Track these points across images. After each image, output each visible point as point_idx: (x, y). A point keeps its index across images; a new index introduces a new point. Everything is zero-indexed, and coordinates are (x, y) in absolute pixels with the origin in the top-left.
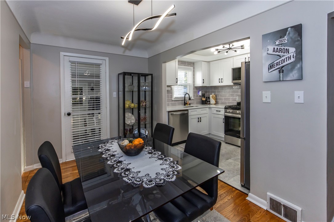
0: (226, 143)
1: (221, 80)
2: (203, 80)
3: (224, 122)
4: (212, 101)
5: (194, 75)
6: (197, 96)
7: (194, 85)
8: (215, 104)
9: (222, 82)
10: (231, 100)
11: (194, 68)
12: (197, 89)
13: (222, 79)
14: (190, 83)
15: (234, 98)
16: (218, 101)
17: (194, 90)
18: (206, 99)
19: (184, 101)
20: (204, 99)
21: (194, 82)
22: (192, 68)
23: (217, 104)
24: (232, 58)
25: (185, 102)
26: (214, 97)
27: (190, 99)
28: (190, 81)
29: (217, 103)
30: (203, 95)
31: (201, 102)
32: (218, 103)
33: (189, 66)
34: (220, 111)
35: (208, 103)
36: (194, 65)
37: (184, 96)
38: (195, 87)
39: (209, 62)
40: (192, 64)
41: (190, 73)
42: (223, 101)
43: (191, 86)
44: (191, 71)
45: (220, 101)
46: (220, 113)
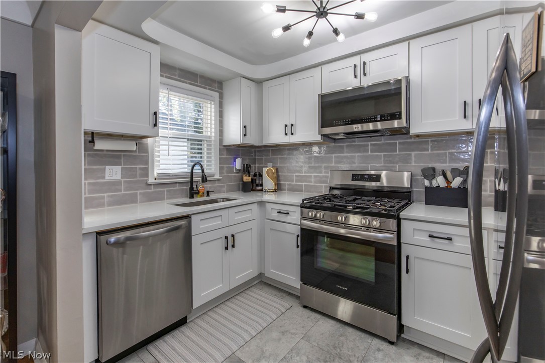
0: (305, 307)
1: (289, 129)
2: (245, 127)
3: (298, 246)
4: (269, 183)
5: (221, 115)
6: (230, 171)
7: (221, 141)
8: (275, 191)
9: (292, 134)
10: (313, 180)
11: (221, 97)
12: (231, 151)
13: (292, 125)
14: (209, 134)
15: (321, 175)
16: (281, 182)
17: (220, 154)
18: (252, 179)
19: (190, 184)
20: (247, 179)
21: (221, 132)
22: (217, 95)
23: (279, 192)
24: (320, 67)
25: (192, 188)
26: (273, 173)
27: (204, 180)
28: (210, 130)
29: (278, 188)
30: (246, 169)
31: (241, 186)
32: (283, 187)
33: (206, 88)
34: (288, 213)
35: (257, 188)
36: (222, 89)
37: (190, 171)
38: (224, 146)
39: (259, 83)
40: (216, 85)
41: (211, 108)
42: (293, 182)
43: (213, 143)
44: (212, 103)
45: (286, 183)
46: (288, 218)
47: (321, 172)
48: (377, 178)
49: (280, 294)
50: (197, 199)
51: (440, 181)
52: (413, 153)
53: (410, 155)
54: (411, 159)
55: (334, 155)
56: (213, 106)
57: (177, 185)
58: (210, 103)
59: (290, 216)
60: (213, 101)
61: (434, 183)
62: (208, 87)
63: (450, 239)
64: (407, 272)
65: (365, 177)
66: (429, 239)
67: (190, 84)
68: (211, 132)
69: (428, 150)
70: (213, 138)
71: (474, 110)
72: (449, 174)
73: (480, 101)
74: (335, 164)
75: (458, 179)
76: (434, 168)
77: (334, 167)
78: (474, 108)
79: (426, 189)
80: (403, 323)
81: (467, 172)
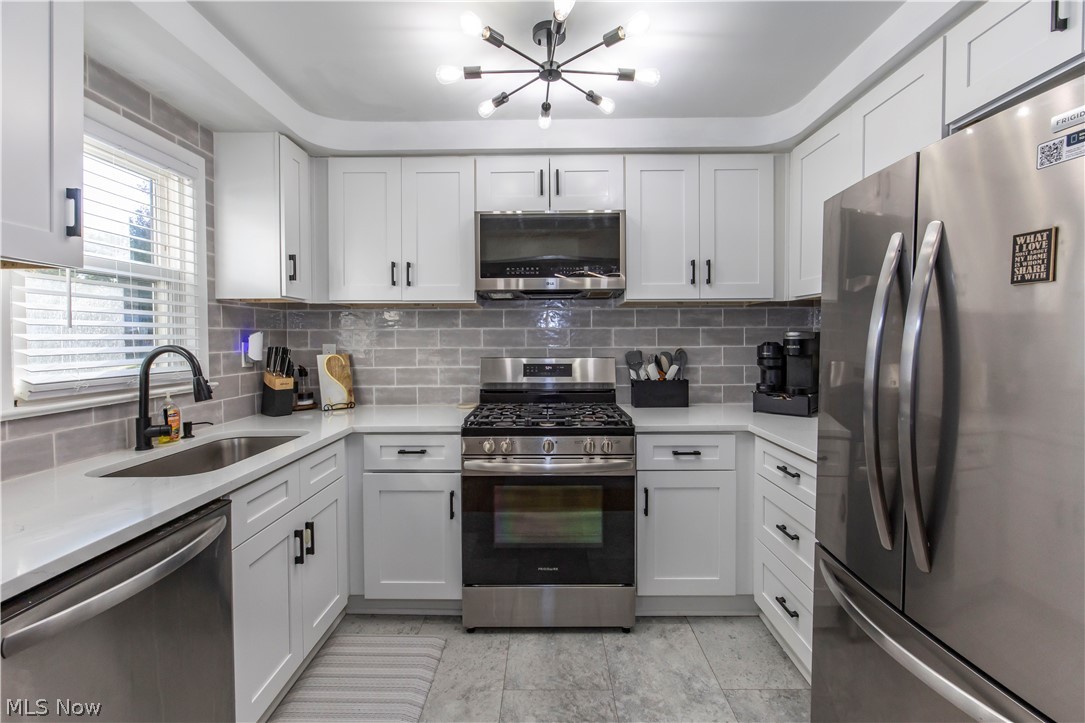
0: (471, 631)
1: (401, 272)
2: (292, 257)
4: (333, 390)
5: (211, 218)
6: (234, 366)
7: (212, 286)
8: (350, 406)
9: (409, 284)
11: (211, 171)
12: (238, 315)
13: (409, 265)
14: (175, 266)
15: (456, 367)
16: (362, 386)
17: (211, 323)
18: (296, 384)
19: (136, 408)
20: (281, 383)
21: (212, 264)
24: (471, 159)
25: (144, 420)
26: (343, 367)
27: (202, 392)
28: (178, 253)
29: (356, 400)
30: (279, 358)
31: (257, 403)
32: (367, 397)
33: (172, 139)
34: (423, 452)
35: (300, 403)
36: (211, 150)
37: (137, 371)
38: (219, 301)
39: (317, 156)
40: (198, 136)
41: (181, 193)
42: (393, 384)
43: (189, 290)
44: (186, 182)
45: (374, 387)
46: (424, 462)
47: (455, 362)
48: (567, 370)
49: (407, 627)
50: (162, 450)
51: (651, 371)
52: (613, 329)
53: (609, 331)
54: (609, 338)
55: (482, 329)
56: (188, 191)
57: (93, 414)
58: (180, 182)
59: (430, 456)
60: (190, 177)
61: (643, 376)
62: (177, 137)
63: (697, 453)
64: (646, 512)
65: (547, 368)
66: (671, 458)
67: (126, 115)
68: (183, 261)
69: (632, 325)
70: (190, 279)
71: (702, 274)
72: (664, 360)
73: (709, 263)
74: (485, 345)
75: (674, 368)
76: (640, 353)
77: (482, 351)
78: (702, 271)
79: (635, 383)
80: (639, 594)
81: (680, 357)
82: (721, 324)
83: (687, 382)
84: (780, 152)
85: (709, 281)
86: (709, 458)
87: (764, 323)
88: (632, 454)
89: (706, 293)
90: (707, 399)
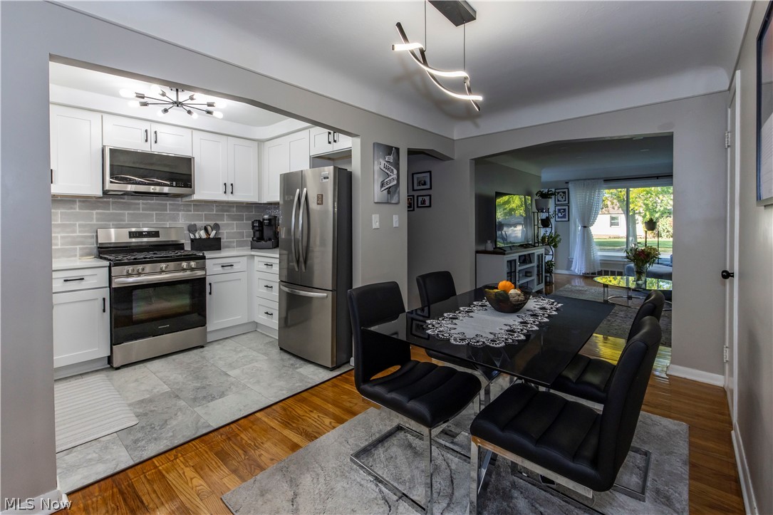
0: (118, 369)
3: (105, 311)
9: (52, 182)
10: (59, 242)
15: (74, 235)
34: (83, 279)
46: (83, 285)
47: (75, 232)
48: (156, 234)
51: (203, 234)
52: (181, 213)
53: (178, 214)
55: (95, 211)
59: (87, 281)
61: (197, 237)
63: (232, 265)
64: (210, 293)
65: (144, 233)
66: (221, 268)
69: (191, 211)
71: (229, 190)
72: (209, 228)
73: (232, 185)
74: (97, 221)
75: (214, 232)
76: (195, 225)
77: (94, 225)
78: (229, 188)
79: (192, 240)
80: (208, 330)
81: (216, 227)
82: (234, 211)
83: (220, 238)
84: (261, 142)
85: (232, 193)
86: (236, 267)
87: (252, 212)
88: (203, 268)
89: (230, 198)
90: (228, 247)
